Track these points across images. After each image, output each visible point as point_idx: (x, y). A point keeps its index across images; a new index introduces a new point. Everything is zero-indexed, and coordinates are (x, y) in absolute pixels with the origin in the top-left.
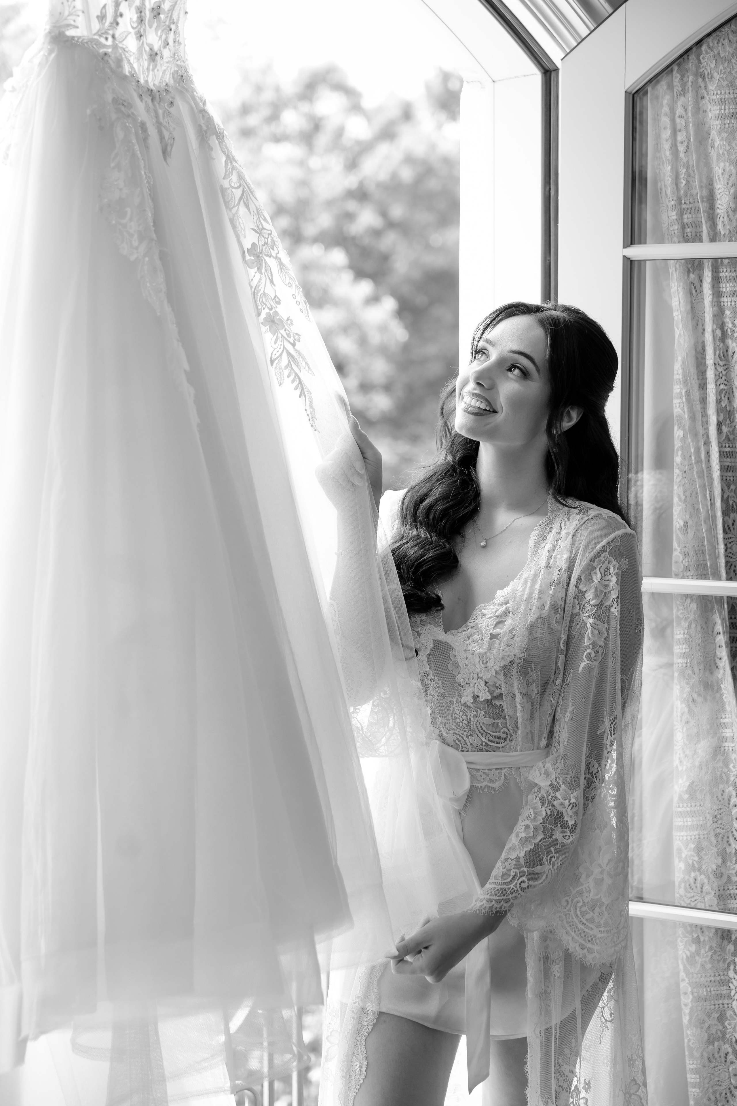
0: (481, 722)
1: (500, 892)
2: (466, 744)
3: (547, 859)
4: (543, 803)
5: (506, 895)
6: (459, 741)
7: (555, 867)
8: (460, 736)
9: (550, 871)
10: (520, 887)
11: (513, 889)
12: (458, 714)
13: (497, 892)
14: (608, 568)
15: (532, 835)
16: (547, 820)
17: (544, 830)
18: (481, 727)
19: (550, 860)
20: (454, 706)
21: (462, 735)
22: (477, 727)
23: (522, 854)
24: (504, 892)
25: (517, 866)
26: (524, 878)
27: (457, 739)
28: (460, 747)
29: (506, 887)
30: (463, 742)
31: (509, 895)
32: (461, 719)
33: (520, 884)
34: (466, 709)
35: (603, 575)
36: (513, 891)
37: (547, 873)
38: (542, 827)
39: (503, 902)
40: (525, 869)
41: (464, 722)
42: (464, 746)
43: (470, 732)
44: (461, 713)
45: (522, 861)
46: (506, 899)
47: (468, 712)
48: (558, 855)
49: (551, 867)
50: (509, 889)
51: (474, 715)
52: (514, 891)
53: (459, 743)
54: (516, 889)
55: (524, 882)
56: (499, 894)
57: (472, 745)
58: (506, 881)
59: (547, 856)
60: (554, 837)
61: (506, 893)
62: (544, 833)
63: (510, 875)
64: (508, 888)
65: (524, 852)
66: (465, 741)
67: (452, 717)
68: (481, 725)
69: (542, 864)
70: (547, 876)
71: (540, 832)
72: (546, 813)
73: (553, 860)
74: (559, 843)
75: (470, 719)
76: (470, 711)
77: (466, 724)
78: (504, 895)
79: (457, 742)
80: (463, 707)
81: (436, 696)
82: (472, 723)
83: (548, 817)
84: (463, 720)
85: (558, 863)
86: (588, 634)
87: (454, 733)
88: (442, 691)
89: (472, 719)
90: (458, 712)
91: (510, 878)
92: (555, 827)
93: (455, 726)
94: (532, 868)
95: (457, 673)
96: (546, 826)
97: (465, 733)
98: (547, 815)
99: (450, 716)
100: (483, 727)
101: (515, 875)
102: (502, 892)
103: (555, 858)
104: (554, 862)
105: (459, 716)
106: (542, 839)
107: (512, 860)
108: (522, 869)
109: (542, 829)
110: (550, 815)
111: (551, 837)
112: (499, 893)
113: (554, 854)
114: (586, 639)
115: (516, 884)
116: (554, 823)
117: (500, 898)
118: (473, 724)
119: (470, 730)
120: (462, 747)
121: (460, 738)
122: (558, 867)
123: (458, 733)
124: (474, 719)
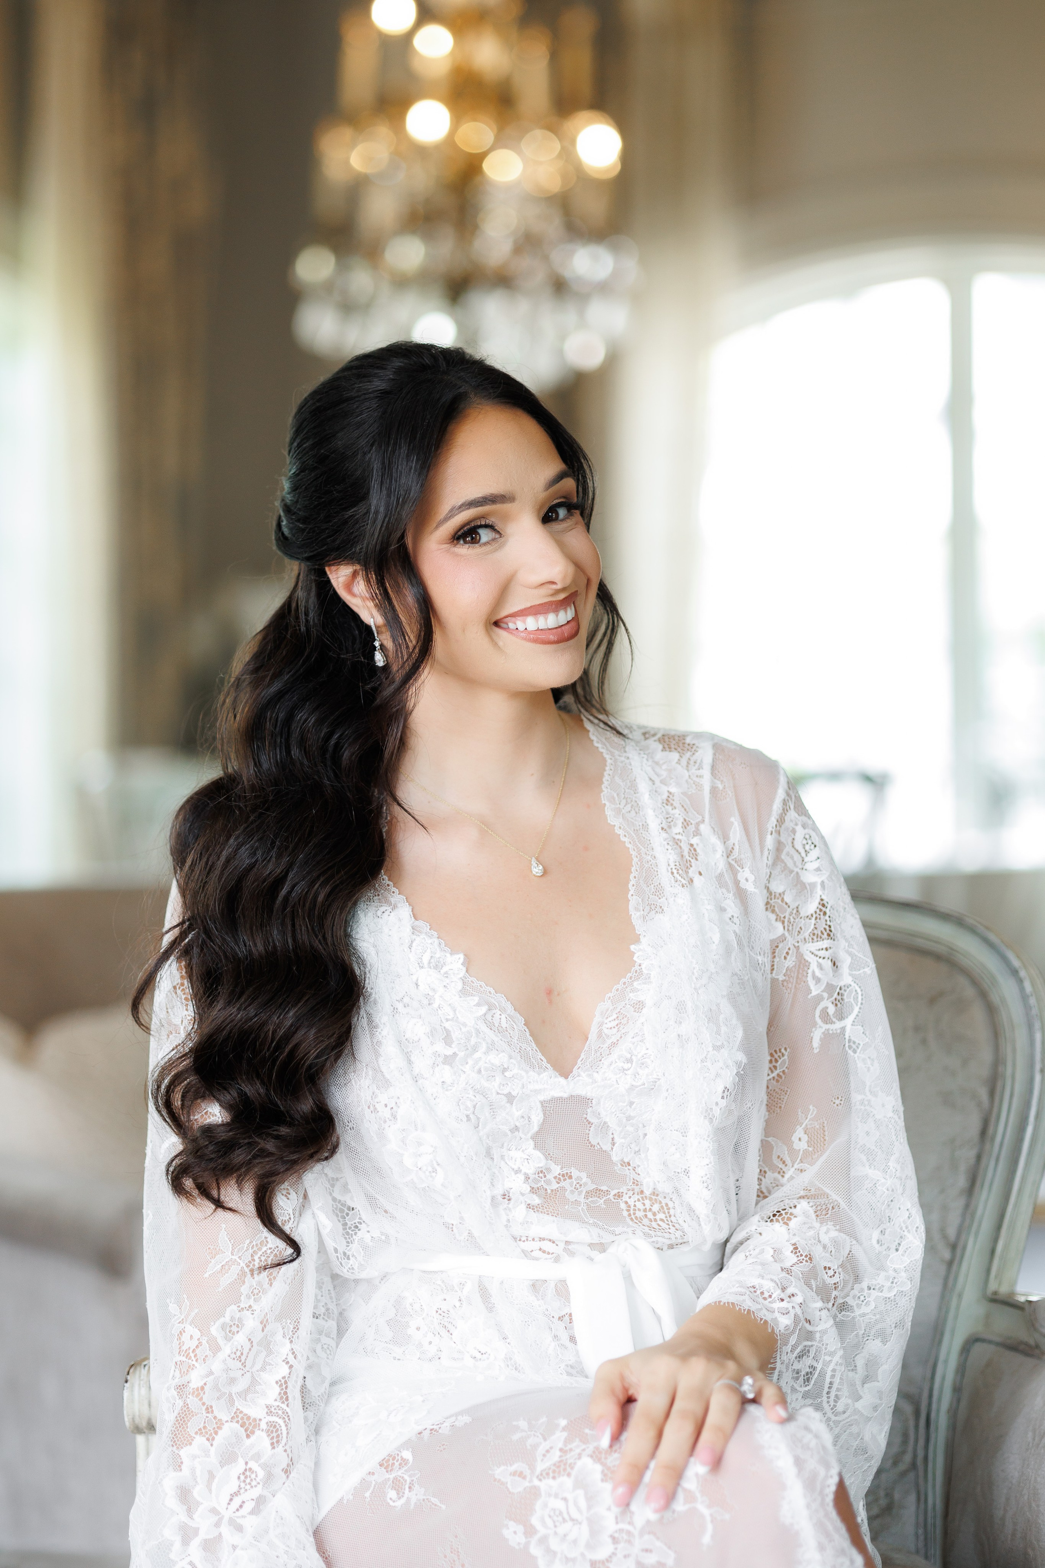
14: (807, 837)
20: (625, 1198)
32: (650, 1215)
35: (803, 854)
41: (658, 1217)
44: (647, 1202)
67: (632, 1219)
77: (662, 1220)
84: (654, 1214)
86: (813, 972)
90: (639, 1205)
95: (610, 1145)
99: (628, 1219)
114: (811, 983)
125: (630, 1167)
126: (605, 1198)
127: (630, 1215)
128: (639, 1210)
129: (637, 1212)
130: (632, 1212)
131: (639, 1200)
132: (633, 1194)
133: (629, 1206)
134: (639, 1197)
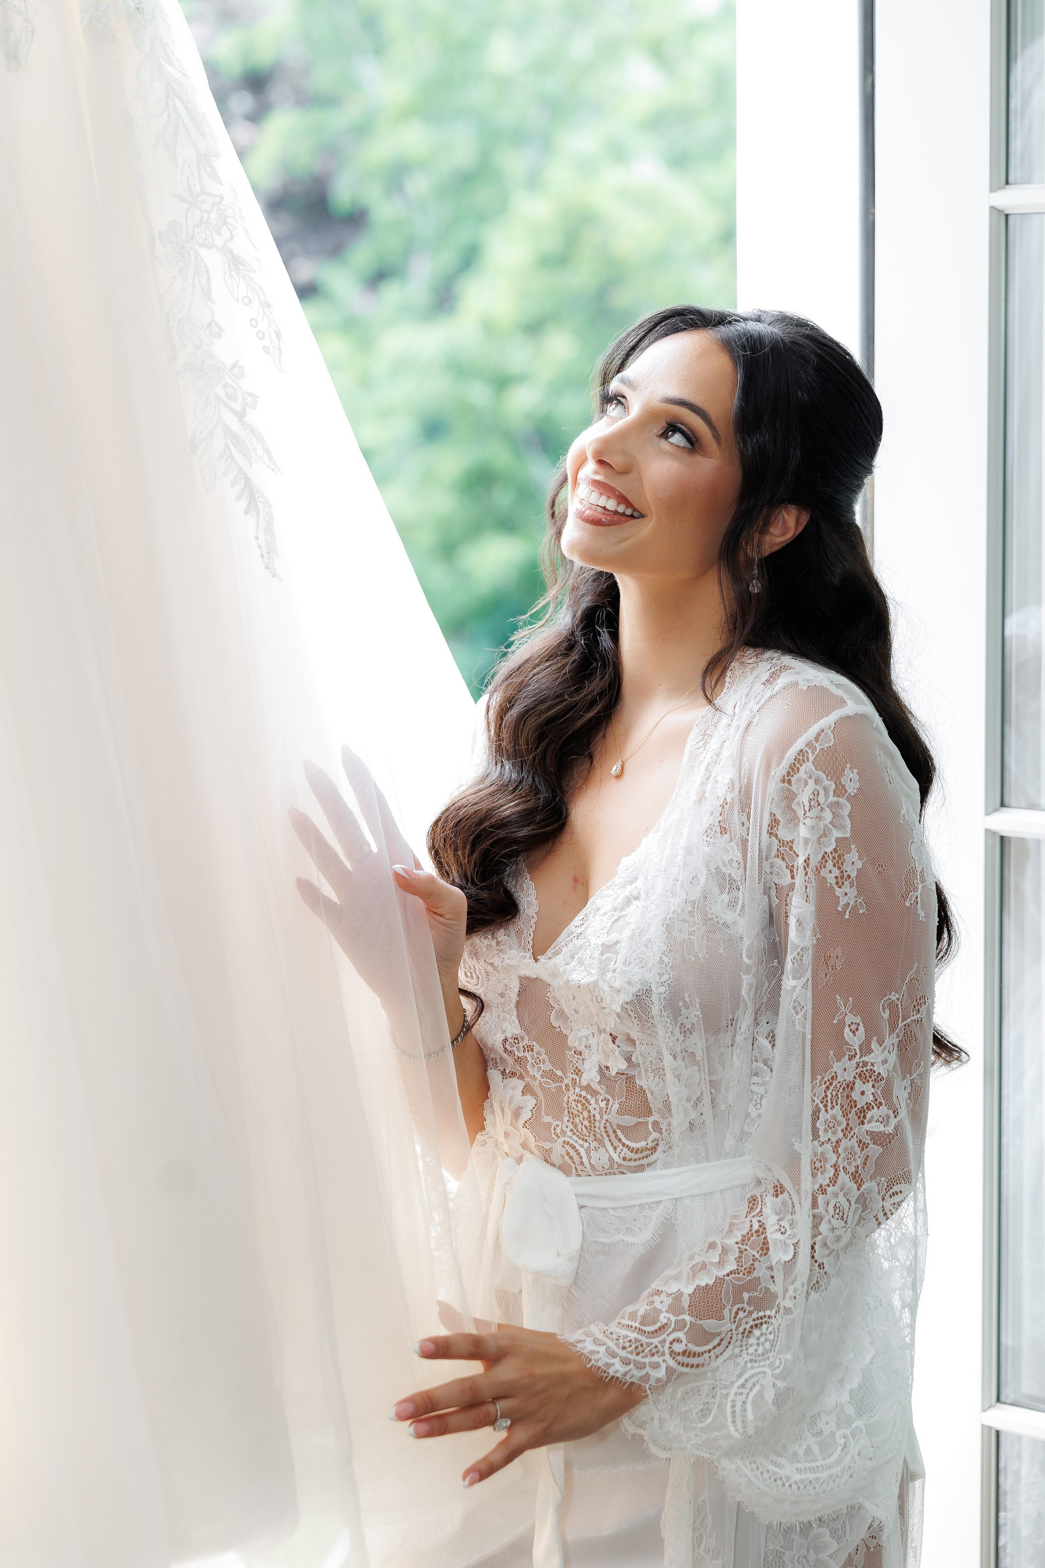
0: (615, 1122)
1: (633, 1346)
2: (582, 1163)
3: (731, 1311)
4: (752, 1208)
5: (642, 1354)
6: (571, 1158)
7: (741, 1329)
8: (574, 1148)
9: (730, 1333)
10: (670, 1348)
11: (656, 1347)
12: (575, 1107)
13: (627, 1344)
15: (717, 1260)
16: (749, 1239)
17: (740, 1257)
18: (614, 1132)
19: (737, 1313)
21: (578, 1147)
22: (607, 1132)
23: (690, 1289)
24: (640, 1349)
25: (676, 1309)
26: (680, 1335)
27: (568, 1154)
28: (574, 1170)
29: (644, 1340)
30: (576, 1158)
31: (646, 1356)
33: (671, 1343)
34: (589, 1097)
36: (654, 1350)
37: (723, 1335)
38: (738, 1250)
39: (632, 1366)
40: (687, 1318)
42: (580, 1168)
43: (595, 1144)
45: (686, 1302)
46: (639, 1362)
47: (593, 1101)
48: (752, 1308)
49: (734, 1327)
50: (649, 1345)
51: (601, 1109)
52: (658, 1352)
53: (569, 1161)
54: (661, 1350)
55: (679, 1341)
56: (630, 1349)
57: (592, 1167)
58: (647, 1329)
59: (732, 1305)
60: (755, 1274)
61: (643, 1351)
62: (738, 1262)
63: (659, 1320)
64: (647, 1343)
65: (694, 1287)
66: (581, 1158)
68: (615, 1127)
69: (721, 1318)
70: (722, 1340)
71: (732, 1258)
72: (751, 1226)
73: (741, 1314)
74: (761, 1289)
75: (594, 1116)
76: (597, 1102)
78: (638, 1354)
79: (567, 1158)
80: (584, 1093)
81: (539, 1078)
82: (597, 1124)
83: (752, 1235)
85: (747, 1323)
87: (564, 1142)
88: (548, 1067)
89: (598, 1117)
91: (656, 1327)
92: (761, 1255)
93: (571, 1130)
94: (701, 1319)
96: (746, 1250)
97: (586, 1145)
98: (751, 1230)
100: (619, 1132)
101: (666, 1324)
102: (636, 1348)
103: (745, 1311)
104: (740, 1320)
105: (578, 1111)
106: (731, 1272)
107: (668, 1295)
108: (681, 1317)
109: (737, 1255)
110: (757, 1231)
111: (749, 1273)
112: (630, 1346)
113: (745, 1305)
115: (664, 1341)
116: (762, 1249)
117: (629, 1356)
118: (600, 1125)
119: (595, 1140)
120: (576, 1169)
121: (573, 1153)
122: (745, 1330)
123: (571, 1142)
124: (602, 1118)
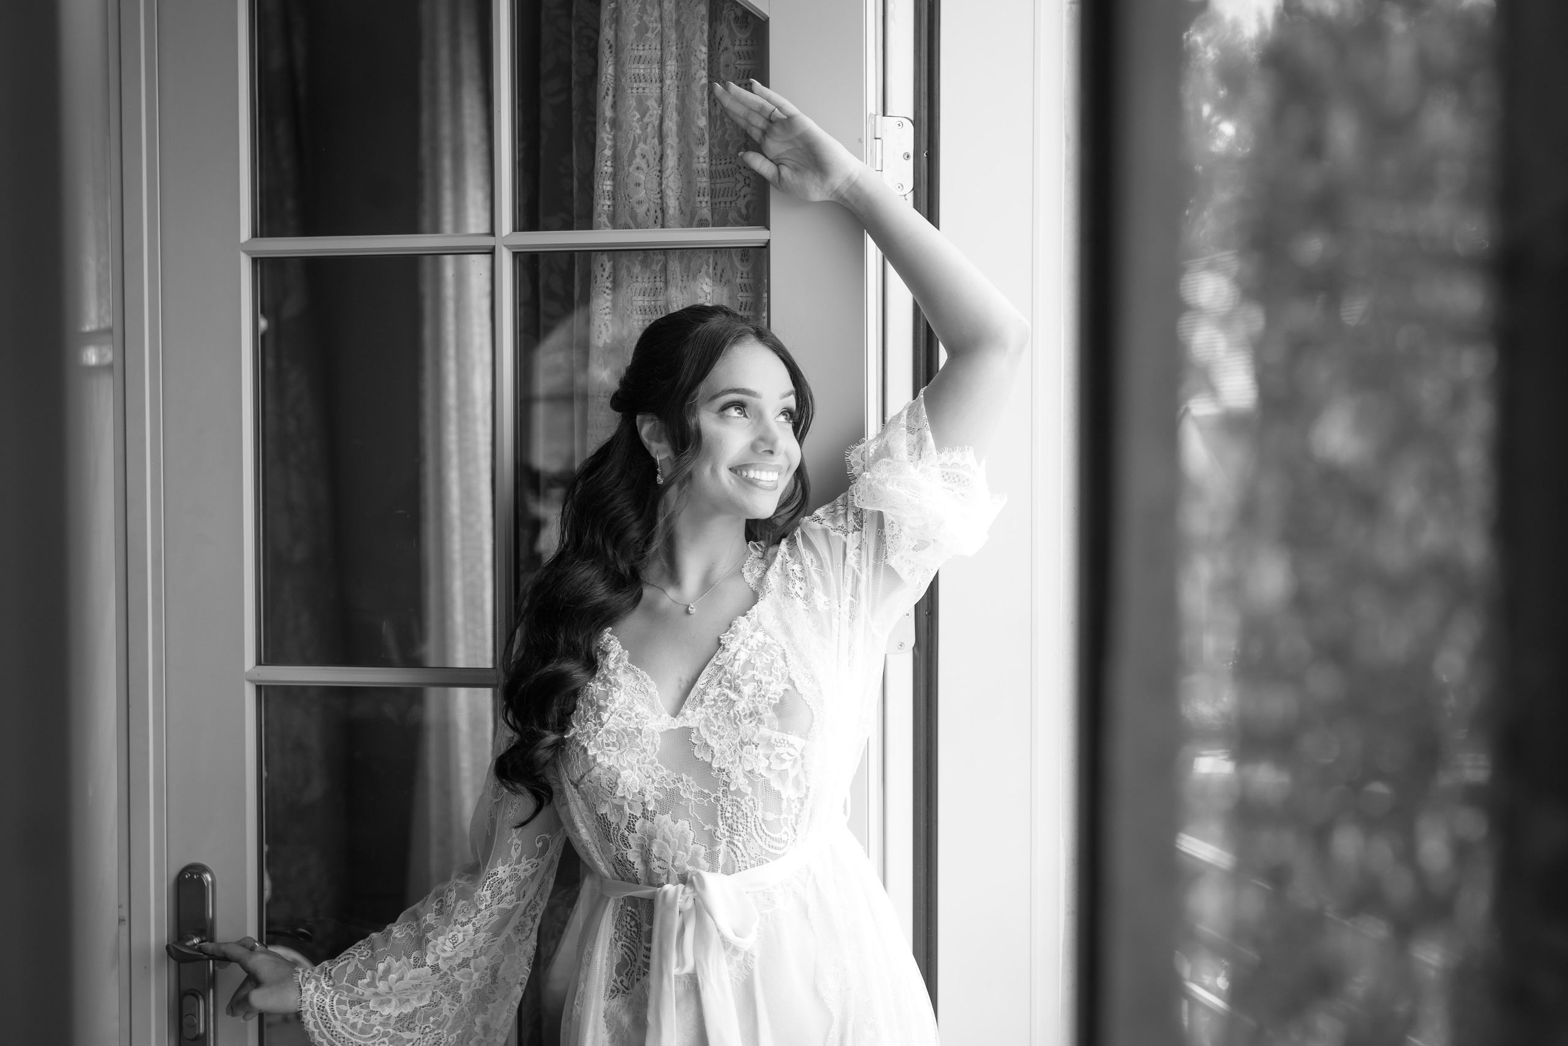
125: (724, 773)
126: (708, 799)
127: (722, 814)
128: (729, 812)
129: (727, 813)
130: (724, 812)
131: (730, 806)
132: (727, 800)
133: (723, 808)
134: (730, 803)
